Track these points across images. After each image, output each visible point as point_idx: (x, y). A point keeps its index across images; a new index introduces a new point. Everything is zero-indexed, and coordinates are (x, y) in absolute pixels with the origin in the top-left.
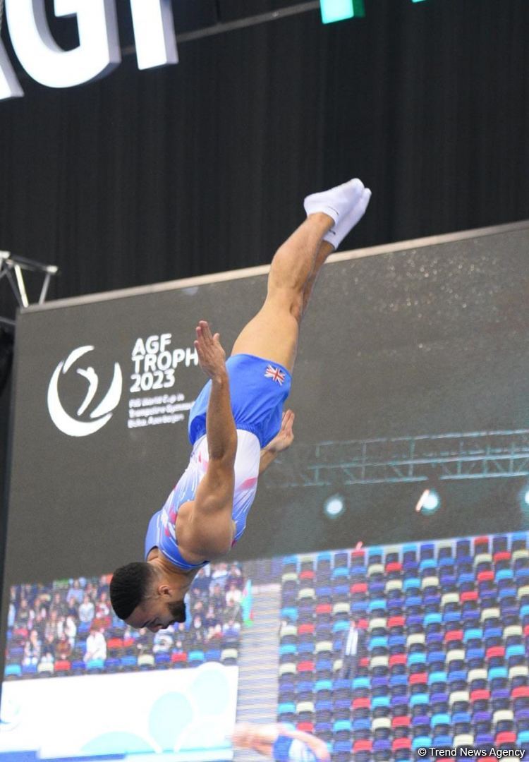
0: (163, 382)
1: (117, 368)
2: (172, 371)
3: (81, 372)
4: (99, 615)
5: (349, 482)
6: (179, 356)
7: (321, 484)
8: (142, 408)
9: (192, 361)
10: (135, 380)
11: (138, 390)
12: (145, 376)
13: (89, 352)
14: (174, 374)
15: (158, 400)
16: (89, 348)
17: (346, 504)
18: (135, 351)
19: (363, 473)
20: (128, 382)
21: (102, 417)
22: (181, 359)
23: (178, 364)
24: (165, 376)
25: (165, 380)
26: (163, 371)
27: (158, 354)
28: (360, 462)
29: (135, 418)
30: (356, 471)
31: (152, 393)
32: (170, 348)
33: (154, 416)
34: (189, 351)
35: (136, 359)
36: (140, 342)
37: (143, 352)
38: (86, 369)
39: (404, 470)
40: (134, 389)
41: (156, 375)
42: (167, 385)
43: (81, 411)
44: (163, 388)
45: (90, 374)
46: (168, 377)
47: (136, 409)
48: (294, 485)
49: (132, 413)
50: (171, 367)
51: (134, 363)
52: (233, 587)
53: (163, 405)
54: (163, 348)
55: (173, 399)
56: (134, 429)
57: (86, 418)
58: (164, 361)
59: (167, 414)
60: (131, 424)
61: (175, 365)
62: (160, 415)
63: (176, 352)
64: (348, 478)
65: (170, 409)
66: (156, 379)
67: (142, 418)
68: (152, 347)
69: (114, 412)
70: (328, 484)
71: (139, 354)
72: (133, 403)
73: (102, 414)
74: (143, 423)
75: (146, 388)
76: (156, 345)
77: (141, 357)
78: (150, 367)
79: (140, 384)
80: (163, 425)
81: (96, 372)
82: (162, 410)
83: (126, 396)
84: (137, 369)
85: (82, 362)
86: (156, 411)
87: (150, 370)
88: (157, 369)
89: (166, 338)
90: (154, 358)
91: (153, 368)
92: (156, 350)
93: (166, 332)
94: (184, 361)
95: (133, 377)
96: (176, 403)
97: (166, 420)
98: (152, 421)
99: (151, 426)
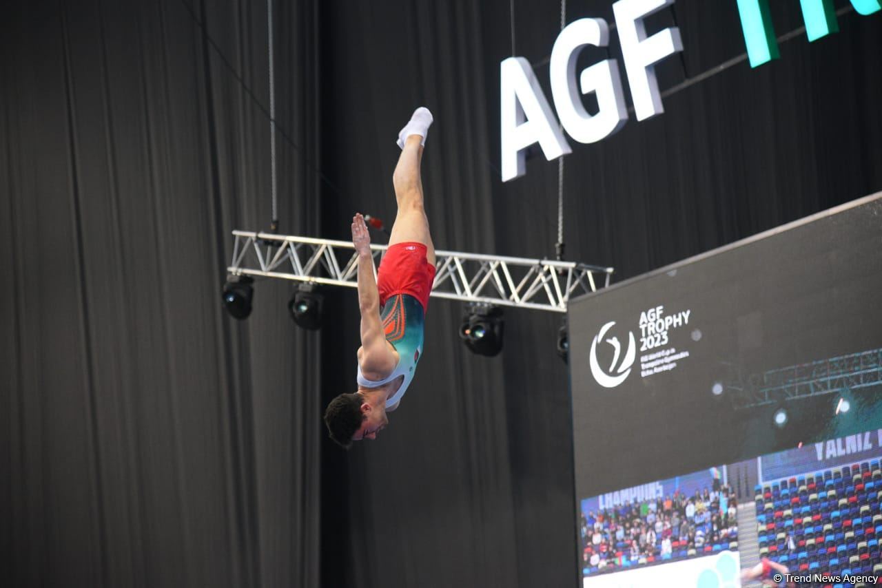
0: (661, 341)
1: (631, 335)
2: (665, 333)
3: (609, 341)
4: (665, 528)
5: (788, 399)
6: (669, 321)
7: (770, 402)
8: (649, 361)
9: (678, 323)
10: (643, 342)
11: (646, 349)
12: (649, 338)
13: (613, 326)
14: (668, 335)
15: (659, 355)
16: (613, 323)
17: (788, 415)
18: (641, 321)
19: (797, 391)
20: (639, 344)
21: (625, 371)
22: (671, 322)
23: (669, 327)
24: (661, 336)
25: (662, 340)
26: (660, 333)
27: (655, 322)
28: (794, 383)
29: (646, 370)
30: (792, 390)
31: (655, 350)
32: (663, 316)
33: (658, 366)
34: (675, 316)
35: (642, 327)
36: (643, 314)
37: (646, 322)
38: (611, 338)
39: (824, 385)
40: (643, 349)
41: (655, 336)
42: (664, 343)
43: (611, 369)
44: (662, 346)
45: (615, 342)
46: (664, 337)
47: (645, 363)
48: (752, 405)
49: (643, 366)
50: (665, 330)
51: (641, 330)
52: (731, 506)
53: (662, 358)
54: (658, 317)
55: (668, 352)
56: (646, 377)
57: (615, 374)
58: (660, 326)
59: (665, 364)
60: (643, 374)
61: (667, 328)
62: (661, 365)
63: (667, 318)
64: (788, 396)
65: (667, 360)
66: (656, 339)
67: (650, 369)
68: (652, 317)
69: (632, 367)
70: (775, 401)
71: (644, 323)
72: (644, 359)
73: (625, 369)
74: (650, 373)
75: (650, 347)
76: (654, 315)
77: (645, 325)
78: (651, 332)
79: (647, 344)
80: (663, 372)
81: (619, 340)
82: (662, 361)
83: (639, 354)
84: (644, 334)
85: (609, 335)
86: (658, 362)
87: (652, 334)
88: (656, 332)
89: (659, 310)
90: (653, 324)
91: (654, 332)
92: (654, 319)
93: (659, 305)
94: (672, 324)
95: (641, 340)
96: (671, 355)
97: (665, 368)
98: (657, 370)
99: (656, 374)
